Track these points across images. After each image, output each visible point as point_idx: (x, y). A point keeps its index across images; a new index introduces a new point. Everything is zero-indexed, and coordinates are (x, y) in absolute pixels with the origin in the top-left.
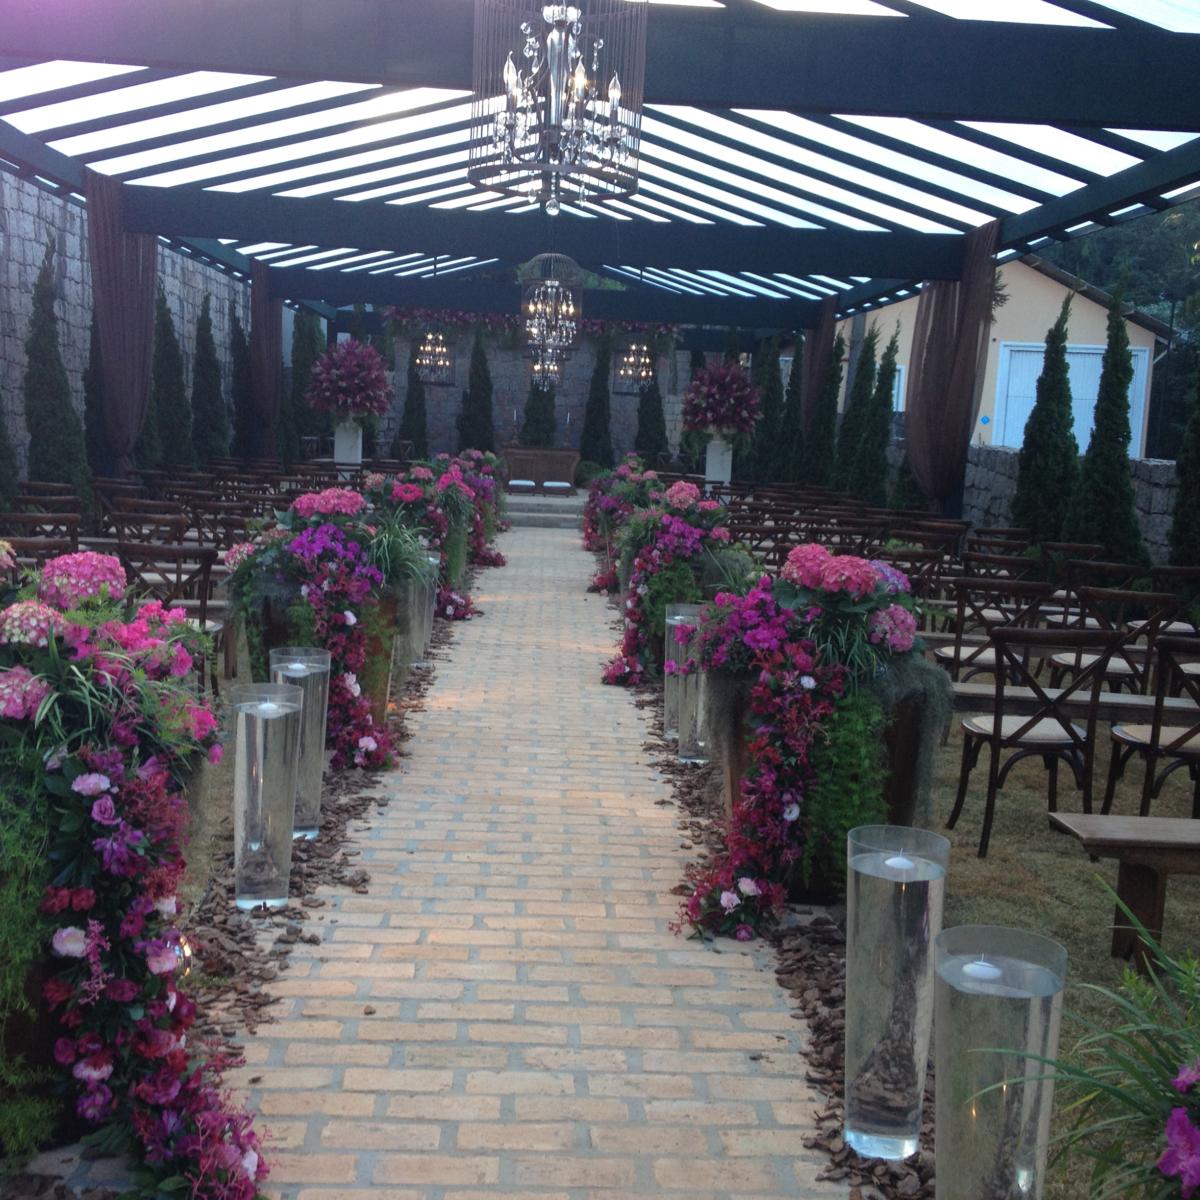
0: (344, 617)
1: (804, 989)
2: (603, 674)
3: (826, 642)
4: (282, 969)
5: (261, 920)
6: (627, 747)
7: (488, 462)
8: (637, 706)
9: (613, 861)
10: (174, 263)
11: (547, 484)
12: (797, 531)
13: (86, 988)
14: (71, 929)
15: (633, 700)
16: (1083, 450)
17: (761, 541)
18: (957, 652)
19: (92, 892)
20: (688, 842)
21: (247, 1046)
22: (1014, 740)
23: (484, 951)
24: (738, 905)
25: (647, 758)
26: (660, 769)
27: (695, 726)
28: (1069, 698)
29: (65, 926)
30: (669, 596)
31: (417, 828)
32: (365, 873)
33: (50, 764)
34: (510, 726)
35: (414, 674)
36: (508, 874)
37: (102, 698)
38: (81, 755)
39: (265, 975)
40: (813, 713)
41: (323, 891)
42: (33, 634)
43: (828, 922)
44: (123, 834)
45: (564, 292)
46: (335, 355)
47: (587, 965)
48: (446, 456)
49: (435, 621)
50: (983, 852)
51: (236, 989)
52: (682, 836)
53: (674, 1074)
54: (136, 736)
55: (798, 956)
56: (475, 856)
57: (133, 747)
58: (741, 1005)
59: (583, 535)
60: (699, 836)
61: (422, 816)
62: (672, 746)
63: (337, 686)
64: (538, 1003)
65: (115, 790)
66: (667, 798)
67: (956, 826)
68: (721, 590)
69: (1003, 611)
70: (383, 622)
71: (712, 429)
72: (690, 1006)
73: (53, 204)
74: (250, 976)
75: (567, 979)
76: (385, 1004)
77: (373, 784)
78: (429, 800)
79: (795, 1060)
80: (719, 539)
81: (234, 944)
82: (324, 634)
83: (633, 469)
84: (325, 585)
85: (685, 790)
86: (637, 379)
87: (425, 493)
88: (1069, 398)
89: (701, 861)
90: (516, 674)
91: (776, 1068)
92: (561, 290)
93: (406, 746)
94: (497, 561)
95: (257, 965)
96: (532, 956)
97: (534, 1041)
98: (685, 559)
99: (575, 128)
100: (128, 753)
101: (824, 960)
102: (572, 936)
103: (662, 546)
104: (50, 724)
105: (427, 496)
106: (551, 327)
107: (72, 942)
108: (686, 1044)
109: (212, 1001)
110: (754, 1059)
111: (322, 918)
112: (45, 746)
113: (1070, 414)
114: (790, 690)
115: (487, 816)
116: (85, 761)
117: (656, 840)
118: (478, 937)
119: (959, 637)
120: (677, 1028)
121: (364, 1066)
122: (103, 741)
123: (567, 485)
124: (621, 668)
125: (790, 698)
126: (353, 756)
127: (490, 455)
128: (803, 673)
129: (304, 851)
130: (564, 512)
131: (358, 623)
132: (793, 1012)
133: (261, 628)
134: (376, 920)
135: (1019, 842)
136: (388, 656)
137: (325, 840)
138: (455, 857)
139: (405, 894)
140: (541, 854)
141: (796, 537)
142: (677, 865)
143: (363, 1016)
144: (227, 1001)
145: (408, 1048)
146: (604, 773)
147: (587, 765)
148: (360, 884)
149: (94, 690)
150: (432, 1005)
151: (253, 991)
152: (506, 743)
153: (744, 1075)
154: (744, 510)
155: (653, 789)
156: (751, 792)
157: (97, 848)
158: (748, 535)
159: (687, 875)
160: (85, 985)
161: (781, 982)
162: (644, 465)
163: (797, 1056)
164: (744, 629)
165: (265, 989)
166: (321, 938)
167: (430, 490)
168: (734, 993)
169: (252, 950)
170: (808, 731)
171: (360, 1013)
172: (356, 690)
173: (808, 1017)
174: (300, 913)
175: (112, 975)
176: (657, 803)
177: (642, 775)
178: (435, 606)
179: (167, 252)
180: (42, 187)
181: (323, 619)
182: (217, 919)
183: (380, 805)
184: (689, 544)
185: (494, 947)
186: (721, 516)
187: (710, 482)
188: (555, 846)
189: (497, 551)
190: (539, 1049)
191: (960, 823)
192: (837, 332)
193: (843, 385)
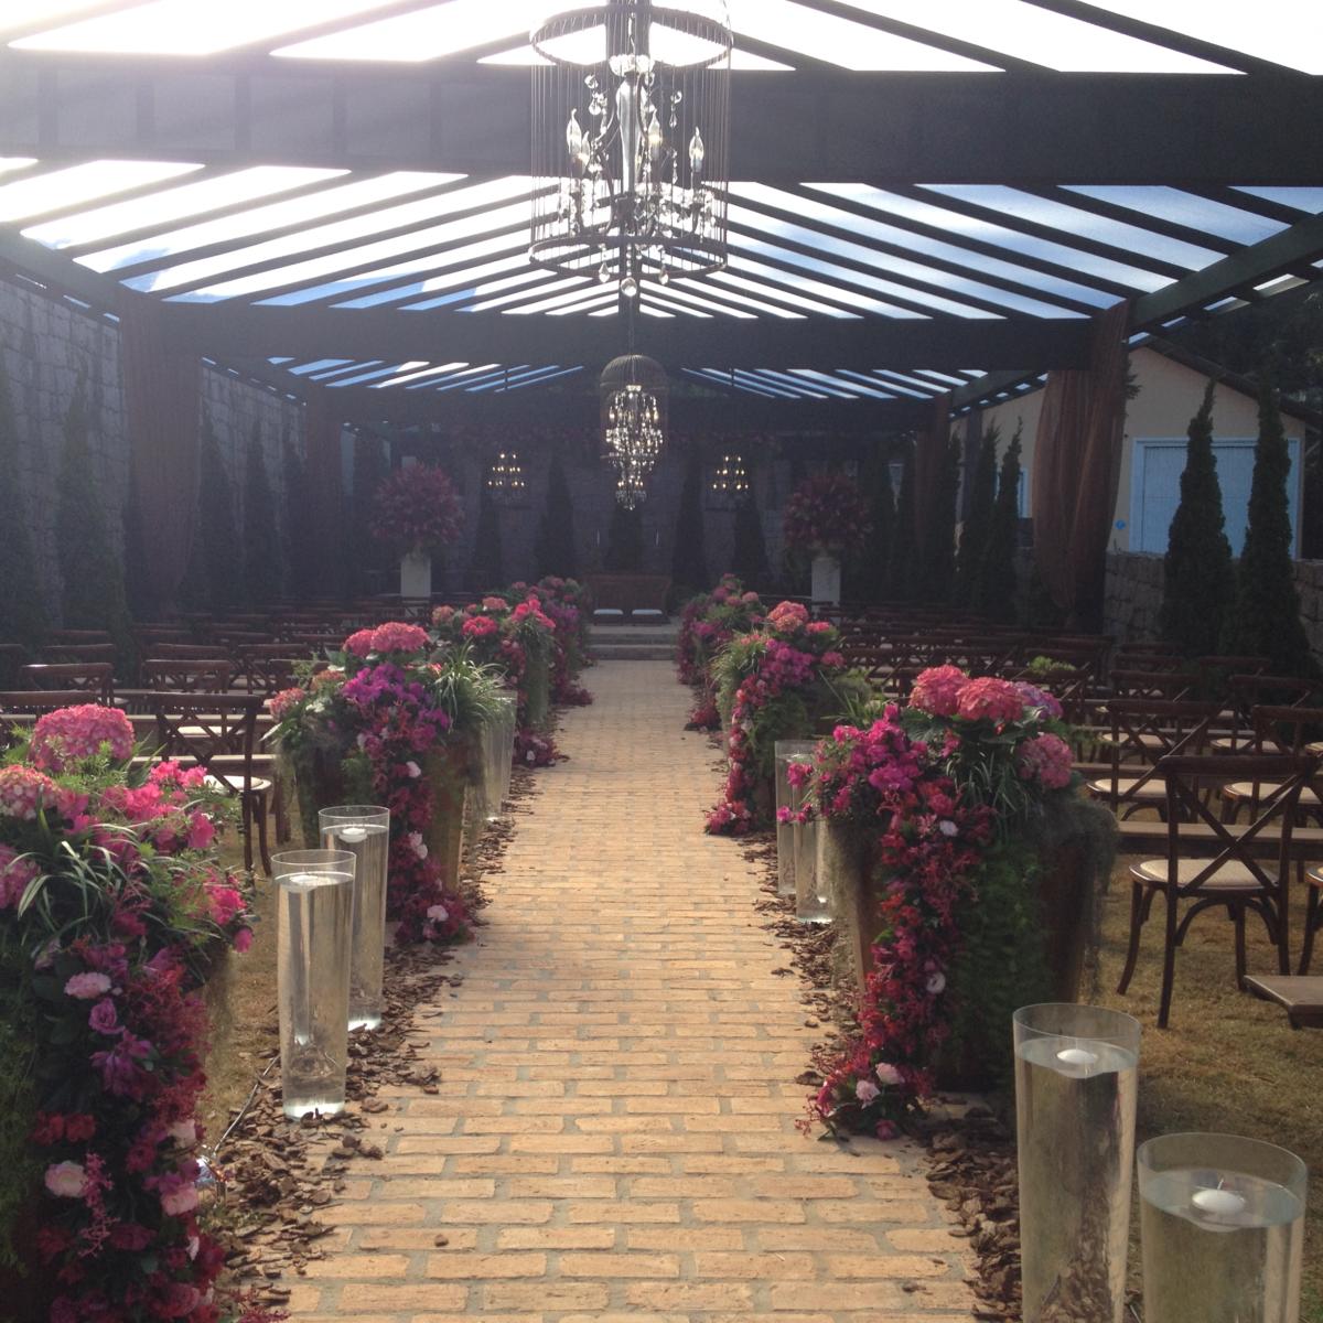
0: (408, 769)
1: (964, 1198)
2: (706, 822)
3: (967, 780)
4: (337, 1191)
5: (314, 1130)
6: (737, 907)
7: (570, 589)
8: (746, 858)
9: (725, 1045)
10: (221, 388)
11: (635, 612)
12: (918, 654)
13: (87, 1236)
14: (67, 1164)
15: (742, 850)
16: (1237, 553)
17: (878, 667)
18: (1115, 786)
19: (91, 1117)
20: (814, 1020)
21: (295, 1289)
22: (1194, 888)
23: (576, 1161)
24: (877, 1097)
25: (760, 919)
26: (776, 931)
27: (815, 880)
28: (1258, 835)
29: (59, 1161)
30: (778, 731)
31: (495, 1011)
32: (435, 1070)
33: (39, 962)
34: (600, 886)
35: (490, 829)
36: (603, 1065)
37: (101, 880)
38: (75, 950)
39: (316, 1198)
40: (956, 864)
41: (386, 1093)
42: (18, 805)
43: (987, 1114)
44: (127, 1046)
45: (647, 398)
46: (399, 480)
47: (700, 1174)
48: (523, 585)
49: (513, 769)
50: (1163, 1023)
51: (282, 1218)
52: (806, 1011)
53: (811, 1312)
54: (143, 925)
55: (953, 1157)
56: (564, 1044)
57: (140, 937)
58: (887, 1221)
59: (678, 667)
60: (826, 1011)
61: (502, 997)
62: (787, 905)
63: (401, 848)
64: (643, 1225)
65: (118, 991)
66: (786, 966)
67: (1127, 992)
68: (839, 724)
69: (1163, 736)
70: (452, 772)
71: (817, 545)
72: (828, 1224)
73: (87, 327)
74: (299, 1203)
75: (677, 1194)
76: (459, 1231)
77: (443, 960)
78: (509, 977)
79: (957, 1290)
80: (832, 664)
81: (279, 1160)
82: (384, 789)
83: (731, 592)
84: (385, 732)
85: (806, 955)
86: (731, 492)
87: (498, 626)
88: (1219, 496)
89: (830, 1042)
90: (606, 826)
91: (936, 1302)
92: (644, 395)
93: (483, 914)
94: (583, 700)
95: (308, 1187)
96: (633, 1165)
97: (640, 1275)
98: (794, 689)
99: (651, 193)
100: (134, 944)
101: (985, 1161)
102: (680, 1139)
103: (767, 675)
104: (38, 913)
105: (501, 629)
106: (633, 437)
107: (68, 1180)
108: (821, 1274)
109: (253, 1233)
110: (908, 1290)
111: (384, 1126)
112: (32, 941)
113: (1221, 512)
114: (928, 837)
115: (577, 994)
116: (81, 958)
117: (774, 1016)
118: (571, 1143)
119: (1115, 768)
120: (812, 1252)
121: (435, 1312)
122: (103, 934)
123: (659, 612)
124: (725, 815)
125: (926, 847)
126: (422, 928)
127: (572, 582)
128: (941, 818)
129: (363, 1044)
130: (656, 642)
131: (423, 774)
132: (952, 1229)
133: (313, 785)
134: (448, 1125)
135: (1205, 1007)
136: (459, 811)
137: (389, 1029)
138: (540, 1045)
139: (481, 1092)
140: (641, 1038)
141: (918, 661)
142: (801, 1048)
143: (434, 1248)
144: (272, 1232)
145: (487, 1287)
146: (710, 938)
147: (691, 930)
148: (430, 1082)
149: (90, 870)
150: (516, 1231)
151: (302, 1220)
152: (595, 906)
153: (897, 1311)
154: (858, 633)
155: (769, 956)
156: (885, 960)
157: (96, 1064)
158: (864, 660)
159: (815, 1059)
160: (84, 1233)
161: (935, 1191)
162: (743, 587)
163: (960, 1284)
164: (870, 768)
165: (318, 1216)
166: (383, 1150)
167: (505, 621)
168: (879, 1205)
169: (301, 1167)
170: (950, 885)
171: (430, 1244)
172: (423, 852)
173: (970, 1234)
174: (358, 1120)
175: (118, 1219)
176: (774, 973)
177: (754, 939)
178: (511, 753)
179: (214, 375)
180: (74, 308)
181: (382, 771)
182: (262, 1130)
183: (453, 986)
184: (798, 671)
185: (591, 1155)
186: (834, 639)
187: (817, 604)
188: (658, 1028)
189: (582, 688)
190: (646, 1285)
191: (1133, 987)
192: (952, 432)
193: (960, 491)
